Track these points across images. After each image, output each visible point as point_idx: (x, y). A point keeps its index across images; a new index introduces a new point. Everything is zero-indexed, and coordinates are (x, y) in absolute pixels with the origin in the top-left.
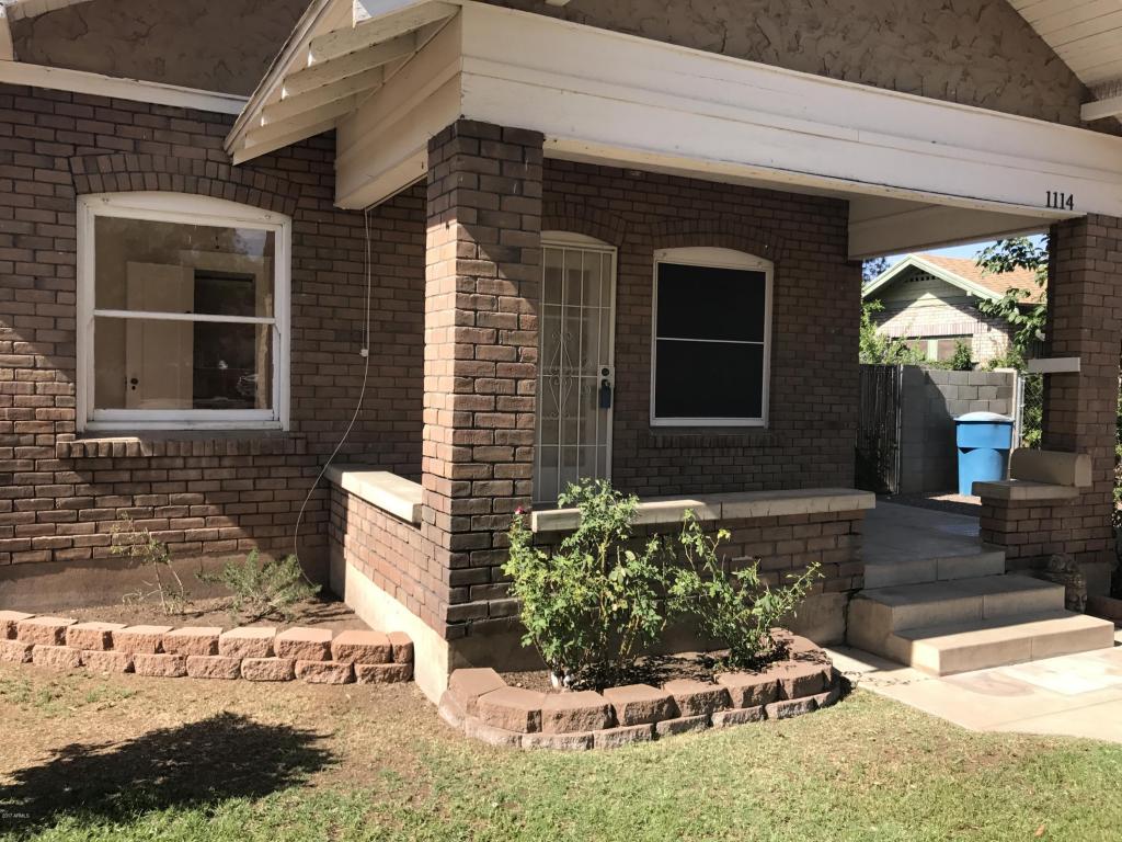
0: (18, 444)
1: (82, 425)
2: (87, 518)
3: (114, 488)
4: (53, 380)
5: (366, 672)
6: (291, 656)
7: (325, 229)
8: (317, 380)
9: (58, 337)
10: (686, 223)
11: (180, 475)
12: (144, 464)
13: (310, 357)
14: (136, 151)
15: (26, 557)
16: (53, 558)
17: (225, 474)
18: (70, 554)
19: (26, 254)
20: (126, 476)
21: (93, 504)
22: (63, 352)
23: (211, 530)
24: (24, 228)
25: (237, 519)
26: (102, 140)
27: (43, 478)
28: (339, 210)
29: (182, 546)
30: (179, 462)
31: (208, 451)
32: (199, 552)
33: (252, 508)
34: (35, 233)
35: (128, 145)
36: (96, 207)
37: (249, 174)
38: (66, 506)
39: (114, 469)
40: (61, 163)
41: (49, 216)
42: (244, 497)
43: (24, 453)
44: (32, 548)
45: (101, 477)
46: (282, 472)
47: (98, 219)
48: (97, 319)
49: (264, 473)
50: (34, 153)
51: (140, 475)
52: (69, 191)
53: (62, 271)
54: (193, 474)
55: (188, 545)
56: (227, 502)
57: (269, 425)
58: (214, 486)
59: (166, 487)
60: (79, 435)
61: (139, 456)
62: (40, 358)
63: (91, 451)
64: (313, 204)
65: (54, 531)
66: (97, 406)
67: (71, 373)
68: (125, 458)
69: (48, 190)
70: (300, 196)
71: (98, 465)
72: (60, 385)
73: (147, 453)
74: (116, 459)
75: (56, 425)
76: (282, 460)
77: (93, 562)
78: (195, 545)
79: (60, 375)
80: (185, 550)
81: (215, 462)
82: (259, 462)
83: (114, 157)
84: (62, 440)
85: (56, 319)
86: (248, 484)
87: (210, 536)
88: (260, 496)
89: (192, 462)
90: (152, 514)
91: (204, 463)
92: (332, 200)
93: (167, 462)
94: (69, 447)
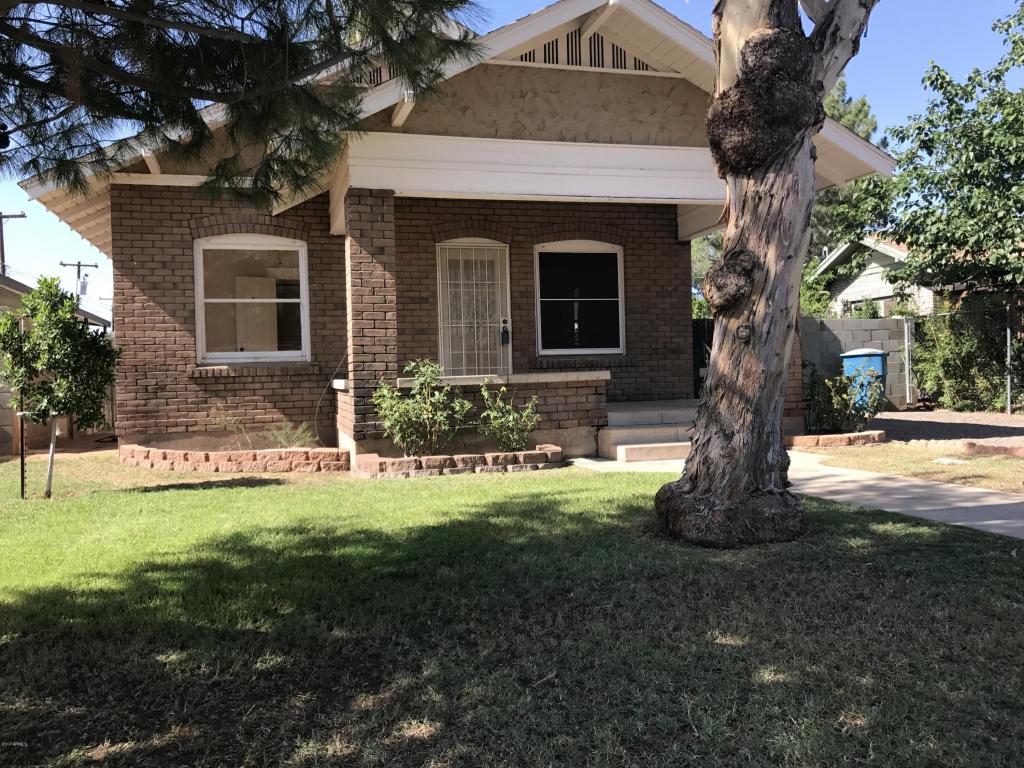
0: (167, 370)
1: (199, 361)
2: (203, 410)
3: (216, 394)
4: (184, 336)
5: (326, 466)
6: (290, 459)
7: (326, 247)
8: (325, 332)
9: (186, 314)
10: (555, 226)
11: (251, 386)
12: (231, 380)
13: (319, 319)
14: (222, 213)
15: (174, 430)
16: (187, 431)
17: (275, 385)
18: (195, 428)
19: (169, 272)
20: (222, 387)
21: (206, 402)
22: (189, 321)
23: (268, 417)
24: (168, 258)
25: (283, 410)
26: (205, 210)
27: (181, 388)
28: (333, 236)
29: (252, 425)
30: (250, 379)
31: (265, 373)
32: (262, 429)
33: (291, 405)
34: (173, 260)
35: (218, 210)
36: (203, 244)
37: (281, 220)
38: (192, 403)
39: (216, 383)
40: (185, 223)
41: (179, 251)
42: (286, 398)
43: (172, 375)
44: (176, 425)
45: (209, 387)
46: (307, 384)
47: (205, 251)
48: (206, 304)
49: (297, 385)
50: (171, 220)
51: (229, 386)
52: (189, 238)
53: (187, 279)
54: (257, 386)
55: (255, 425)
56: (277, 401)
57: (299, 359)
58: (269, 392)
59: (243, 393)
60: (198, 366)
61: (228, 377)
62: (177, 325)
63: (204, 373)
64: (318, 233)
65: (186, 416)
66: (207, 351)
67: (193, 332)
68: (221, 377)
69: (179, 238)
70: (310, 229)
71: (207, 381)
72: (188, 339)
73: (233, 374)
74: (217, 378)
75: (186, 359)
76: (306, 378)
77: (207, 433)
78: (259, 425)
79: (188, 334)
80: (254, 427)
81: (269, 379)
82: (294, 379)
83: (211, 218)
84: (189, 368)
85: (184, 304)
86: (289, 391)
87: (268, 420)
88: (294, 398)
89: (257, 379)
90: (237, 408)
91: (264, 379)
92: (329, 230)
93: (243, 379)
94: (193, 372)
